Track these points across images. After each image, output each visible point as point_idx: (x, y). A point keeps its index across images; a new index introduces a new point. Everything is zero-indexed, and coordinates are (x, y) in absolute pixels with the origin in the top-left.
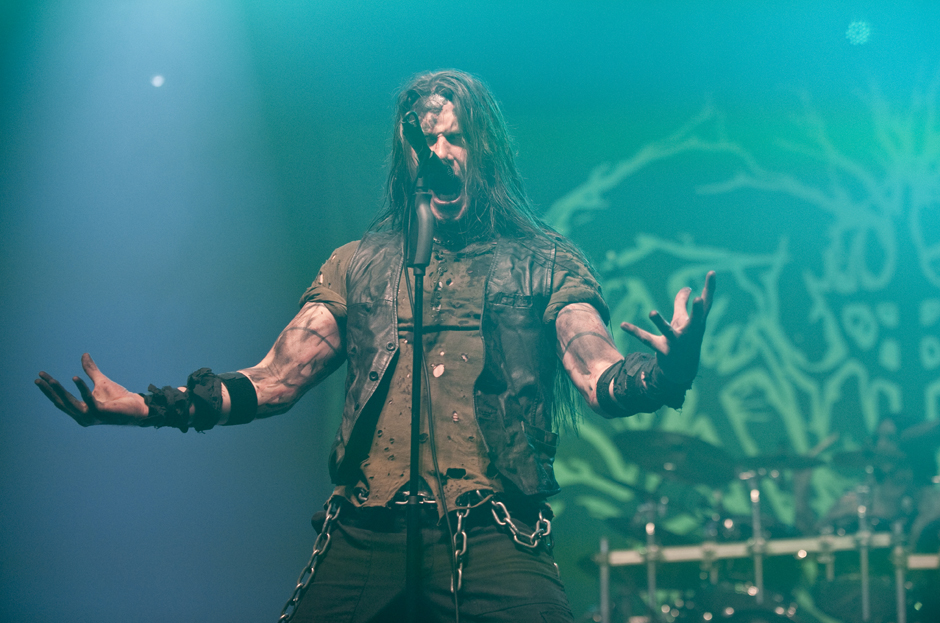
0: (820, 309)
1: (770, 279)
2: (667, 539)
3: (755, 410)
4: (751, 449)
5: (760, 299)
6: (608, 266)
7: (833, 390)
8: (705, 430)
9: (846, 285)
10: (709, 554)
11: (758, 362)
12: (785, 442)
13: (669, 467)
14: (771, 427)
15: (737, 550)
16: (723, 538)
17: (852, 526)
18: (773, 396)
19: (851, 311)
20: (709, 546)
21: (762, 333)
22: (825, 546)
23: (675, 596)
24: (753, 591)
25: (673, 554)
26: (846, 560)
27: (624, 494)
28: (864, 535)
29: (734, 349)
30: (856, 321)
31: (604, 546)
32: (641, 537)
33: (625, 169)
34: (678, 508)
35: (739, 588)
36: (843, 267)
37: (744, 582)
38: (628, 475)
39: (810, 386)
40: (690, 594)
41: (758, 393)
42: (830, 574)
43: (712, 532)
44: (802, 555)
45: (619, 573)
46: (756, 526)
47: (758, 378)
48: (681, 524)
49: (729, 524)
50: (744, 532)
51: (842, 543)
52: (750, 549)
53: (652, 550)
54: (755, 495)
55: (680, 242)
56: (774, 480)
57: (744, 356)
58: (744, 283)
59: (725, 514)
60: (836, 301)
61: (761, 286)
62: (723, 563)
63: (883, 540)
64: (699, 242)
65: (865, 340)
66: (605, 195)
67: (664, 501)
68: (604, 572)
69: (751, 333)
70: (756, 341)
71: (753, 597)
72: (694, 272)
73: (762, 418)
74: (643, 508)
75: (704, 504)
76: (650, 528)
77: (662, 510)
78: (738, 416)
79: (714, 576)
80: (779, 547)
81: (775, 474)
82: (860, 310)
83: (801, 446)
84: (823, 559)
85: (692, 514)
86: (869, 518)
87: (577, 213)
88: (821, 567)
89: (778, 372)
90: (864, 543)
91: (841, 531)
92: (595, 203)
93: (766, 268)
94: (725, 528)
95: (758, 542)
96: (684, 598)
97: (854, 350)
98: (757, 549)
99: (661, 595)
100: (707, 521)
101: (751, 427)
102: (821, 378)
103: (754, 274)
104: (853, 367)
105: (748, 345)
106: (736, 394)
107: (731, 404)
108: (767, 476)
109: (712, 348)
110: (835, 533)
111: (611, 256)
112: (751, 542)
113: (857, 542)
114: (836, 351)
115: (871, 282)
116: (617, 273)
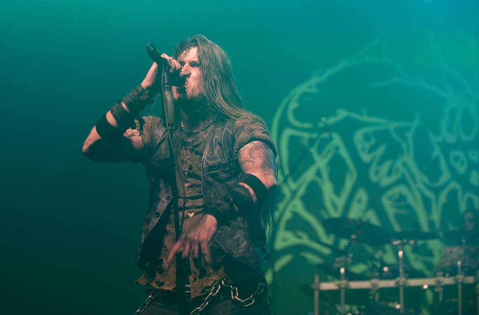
0: (437, 152)
1: (410, 135)
2: (351, 276)
3: (399, 208)
4: (397, 228)
5: (404, 146)
6: (321, 125)
7: (443, 198)
8: (372, 218)
9: (451, 139)
10: (374, 285)
11: (402, 181)
12: (417, 225)
13: (353, 237)
14: (408, 217)
15: (390, 283)
16: (383, 277)
17: (453, 272)
18: (410, 200)
19: (454, 153)
20: (375, 281)
21: (405, 165)
22: (439, 282)
23: (354, 308)
24: (398, 307)
25: (355, 285)
26: (449, 290)
27: (326, 251)
28: (460, 277)
29: (389, 173)
30: (456, 159)
31: (317, 279)
32: (337, 275)
33: (330, 72)
34: (357, 260)
35: (391, 305)
36: (450, 130)
37: (393, 301)
38: (329, 240)
39: (430, 195)
40: (363, 307)
41: (402, 198)
42: (441, 298)
43: (377, 274)
44: (425, 287)
45: (324, 294)
46: (401, 271)
47: (402, 189)
48: (359, 269)
49: (386, 269)
50: (394, 274)
51: (448, 281)
52: (397, 283)
53: (344, 282)
54: (401, 253)
55: (361, 114)
56: (411, 245)
57: (395, 177)
58: (395, 136)
59: (384, 264)
60: (446, 148)
61: (405, 139)
62: (382, 290)
63: (470, 280)
64: (371, 113)
65: (461, 170)
66: (319, 86)
67: (351, 255)
68: (317, 293)
69: (399, 164)
70: (402, 169)
71: (399, 310)
72: (368, 130)
73: (404, 212)
74: (338, 259)
75: (372, 258)
76: (342, 270)
77: (349, 260)
78: (391, 211)
79: (377, 298)
80: (413, 282)
81: (412, 242)
82: (459, 153)
83: (425, 228)
84: (437, 290)
85: (366, 263)
86: (463, 267)
87: (304, 95)
88: (436, 294)
89: (413, 187)
90: (460, 281)
91: (447, 275)
92: (314, 90)
93: (408, 129)
94: (384, 271)
95: (401, 280)
96: (359, 309)
97: (455, 176)
98: (401, 283)
99: (347, 308)
100: (374, 266)
101: (398, 217)
102: (437, 191)
103: (401, 132)
104: (454, 185)
105: (397, 171)
106: (390, 198)
107: (387, 203)
108: (408, 243)
109: (377, 172)
110: (444, 276)
111: (324, 119)
112: (398, 279)
113: (456, 280)
114: (446, 176)
115: (465, 138)
116: (326, 128)
